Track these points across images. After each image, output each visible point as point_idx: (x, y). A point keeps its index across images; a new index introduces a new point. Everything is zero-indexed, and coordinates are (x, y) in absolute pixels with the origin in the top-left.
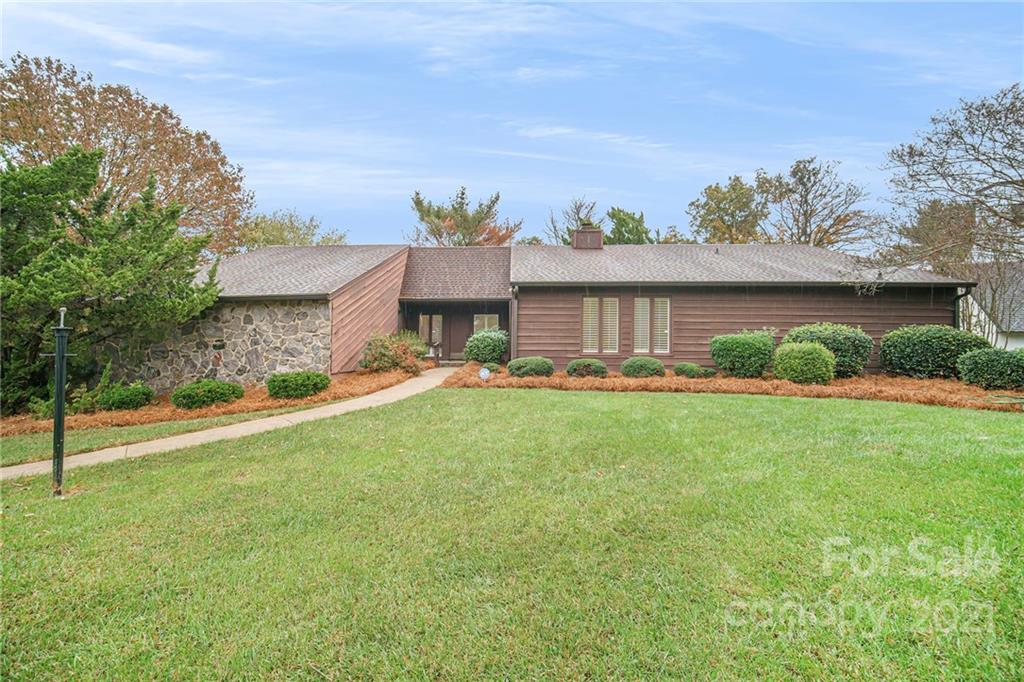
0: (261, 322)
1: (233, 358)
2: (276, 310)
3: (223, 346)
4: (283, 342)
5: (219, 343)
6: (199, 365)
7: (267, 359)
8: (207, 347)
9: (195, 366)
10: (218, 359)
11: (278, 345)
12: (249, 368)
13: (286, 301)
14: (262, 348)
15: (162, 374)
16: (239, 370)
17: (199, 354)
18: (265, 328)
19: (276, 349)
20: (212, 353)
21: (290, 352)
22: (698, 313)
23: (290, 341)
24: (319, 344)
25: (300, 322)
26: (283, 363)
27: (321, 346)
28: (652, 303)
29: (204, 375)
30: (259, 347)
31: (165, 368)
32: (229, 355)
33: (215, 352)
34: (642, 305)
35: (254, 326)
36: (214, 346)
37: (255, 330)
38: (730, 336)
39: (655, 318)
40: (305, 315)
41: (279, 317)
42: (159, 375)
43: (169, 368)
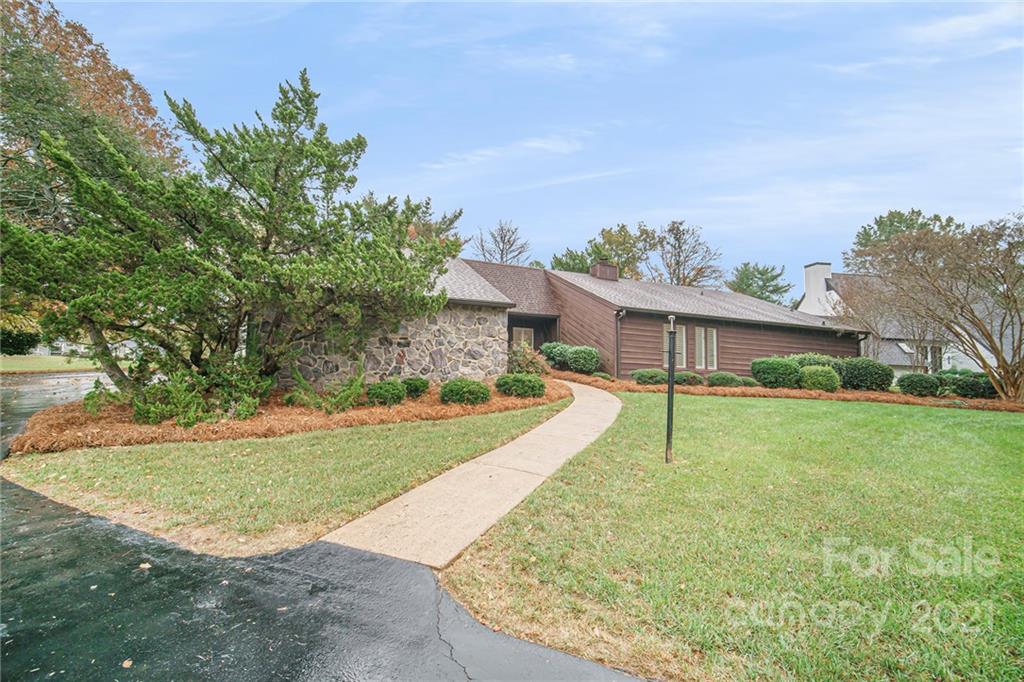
0: (444, 323)
1: (417, 357)
2: (458, 314)
3: (408, 344)
4: (465, 344)
5: (402, 341)
6: (383, 362)
7: (450, 359)
8: (391, 344)
9: (379, 363)
10: (402, 356)
11: (461, 347)
12: (432, 367)
13: (466, 305)
14: (446, 349)
15: (340, 369)
16: (423, 369)
17: (382, 351)
18: (449, 330)
19: (460, 350)
20: (396, 351)
21: (472, 355)
22: (737, 341)
23: (472, 344)
24: (498, 348)
25: (480, 327)
26: (465, 364)
27: (501, 350)
28: (706, 331)
29: (387, 373)
30: (443, 348)
31: (345, 363)
32: (413, 354)
33: (398, 350)
34: (700, 331)
35: (438, 327)
36: (399, 344)
37: (439, 330)
38: (764, 359)
39: (707, 342)
40: (486, 320)
41: (461, 320)
42: (337, 370)
43: (349, 363)
